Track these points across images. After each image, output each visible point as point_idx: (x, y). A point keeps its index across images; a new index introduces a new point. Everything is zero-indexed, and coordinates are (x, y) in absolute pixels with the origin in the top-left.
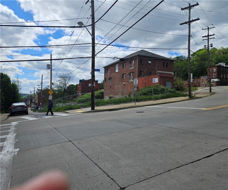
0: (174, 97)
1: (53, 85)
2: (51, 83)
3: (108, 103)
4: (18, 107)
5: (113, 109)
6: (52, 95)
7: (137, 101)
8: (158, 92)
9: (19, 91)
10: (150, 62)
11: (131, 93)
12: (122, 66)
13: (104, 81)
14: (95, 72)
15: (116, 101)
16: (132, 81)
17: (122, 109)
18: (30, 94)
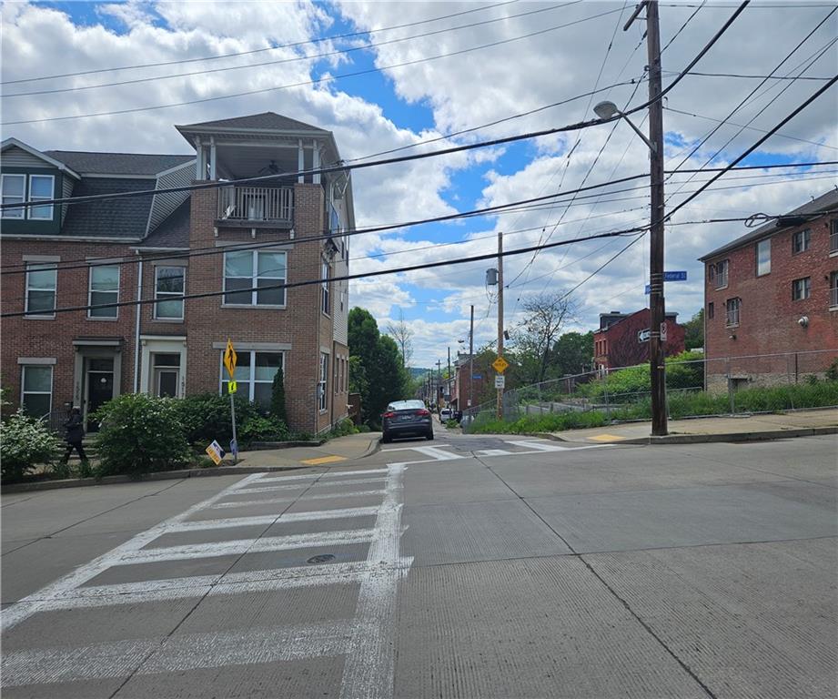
1: (507, 338)
2: (499, 333)
3: (725, 408)
4: (404, 415)
5: (750, 434)
6: (506, 372)
9: (406, 360)
12: (789, 247)
13: (702, 315)
14: (665, 283)
17: (798, 436)
18: (436, 368)
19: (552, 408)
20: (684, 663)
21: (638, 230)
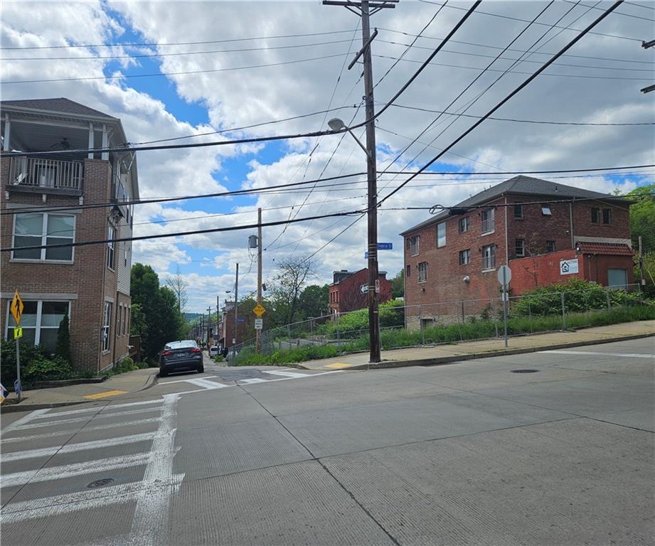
0: (641, 320)
1: (265, 290)
2: (259, 286)
3: (418, 341)
4: (179, 353)
5: (434, 359)
6: (264, 316)
7: (512, 332)
8: (582, 303)
9: (181, 307)
10: (546, 211)
11: (489, 308)
12: (456, 229)
13: (402, 274)
14: (378, 251)
15: (445, 335)
16: (489, 270)
17: (465, 360)
18: (207, 313)
19: (299, 343)
20: (393, 536)
21: (359, 212)
